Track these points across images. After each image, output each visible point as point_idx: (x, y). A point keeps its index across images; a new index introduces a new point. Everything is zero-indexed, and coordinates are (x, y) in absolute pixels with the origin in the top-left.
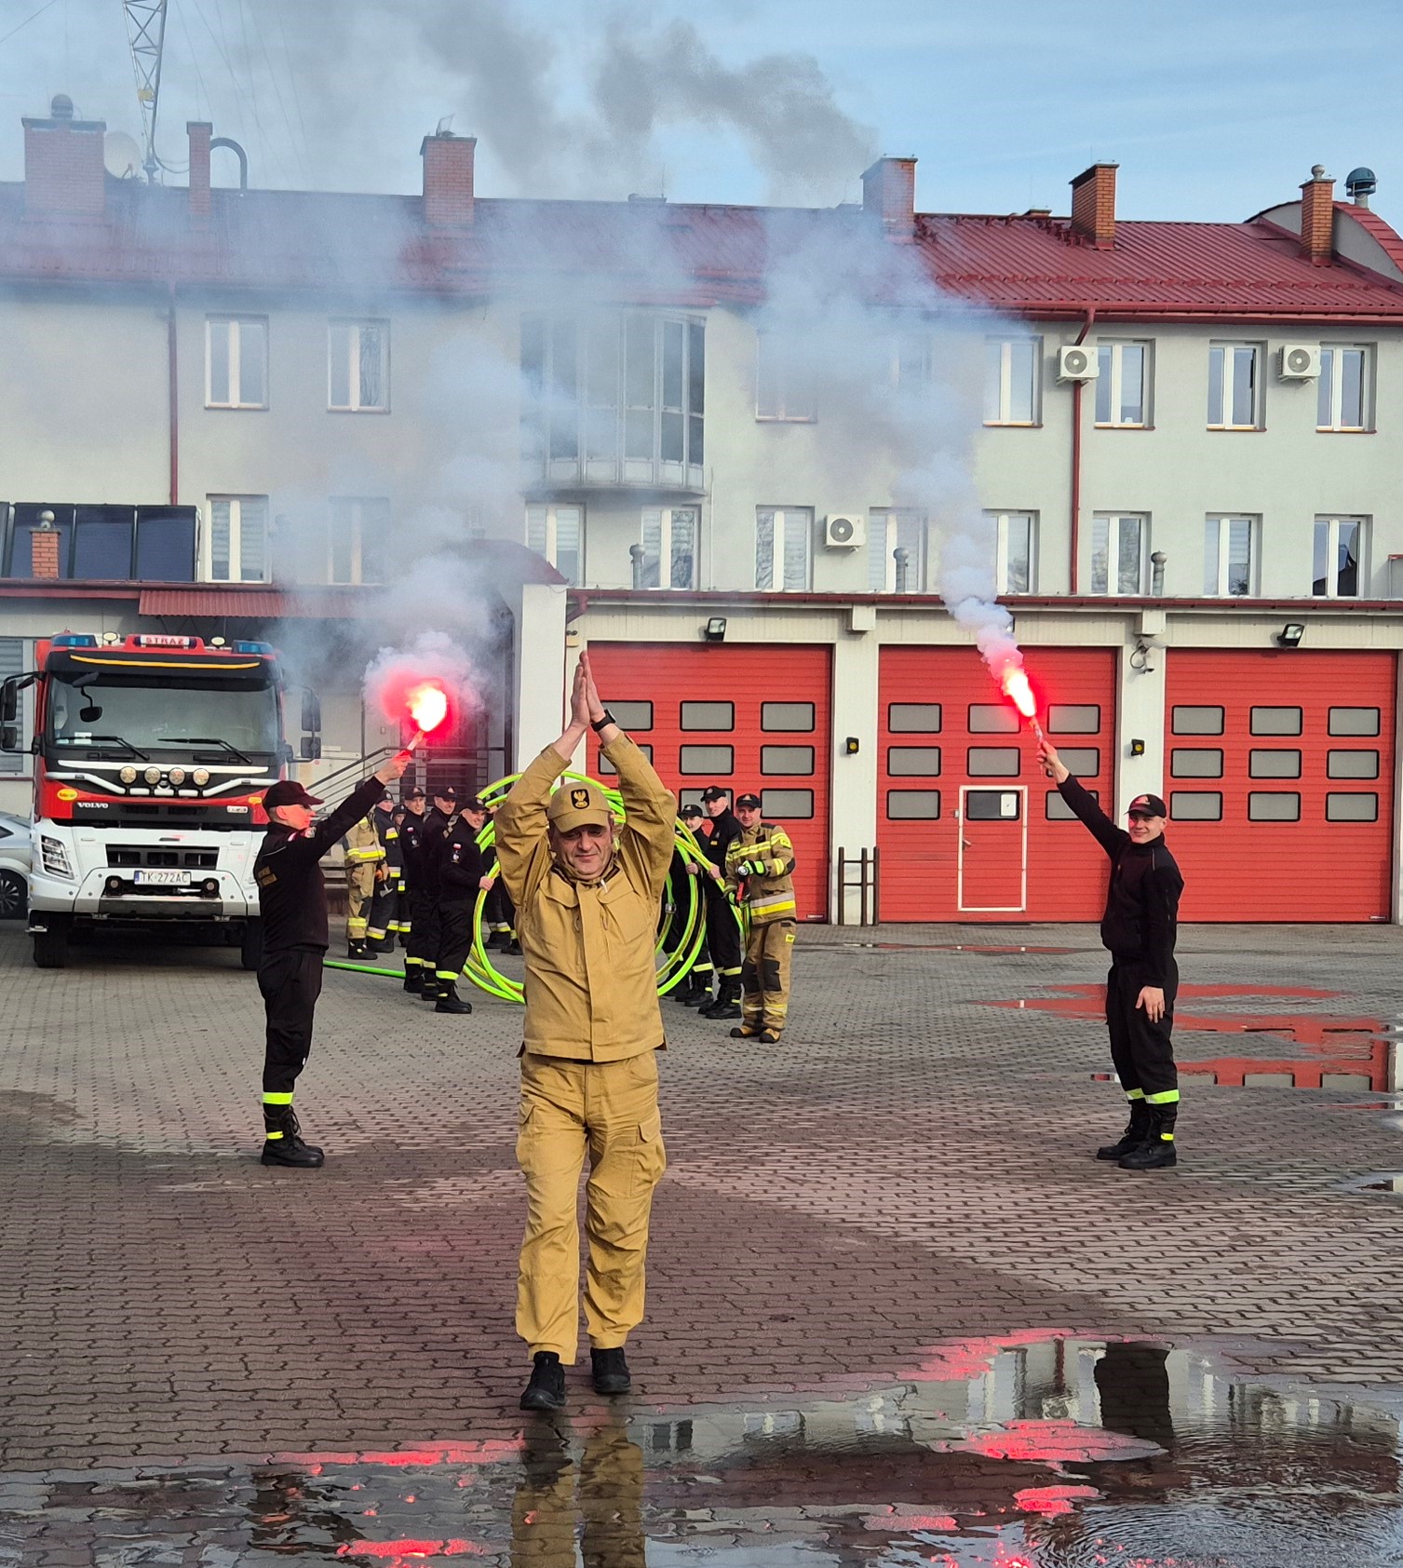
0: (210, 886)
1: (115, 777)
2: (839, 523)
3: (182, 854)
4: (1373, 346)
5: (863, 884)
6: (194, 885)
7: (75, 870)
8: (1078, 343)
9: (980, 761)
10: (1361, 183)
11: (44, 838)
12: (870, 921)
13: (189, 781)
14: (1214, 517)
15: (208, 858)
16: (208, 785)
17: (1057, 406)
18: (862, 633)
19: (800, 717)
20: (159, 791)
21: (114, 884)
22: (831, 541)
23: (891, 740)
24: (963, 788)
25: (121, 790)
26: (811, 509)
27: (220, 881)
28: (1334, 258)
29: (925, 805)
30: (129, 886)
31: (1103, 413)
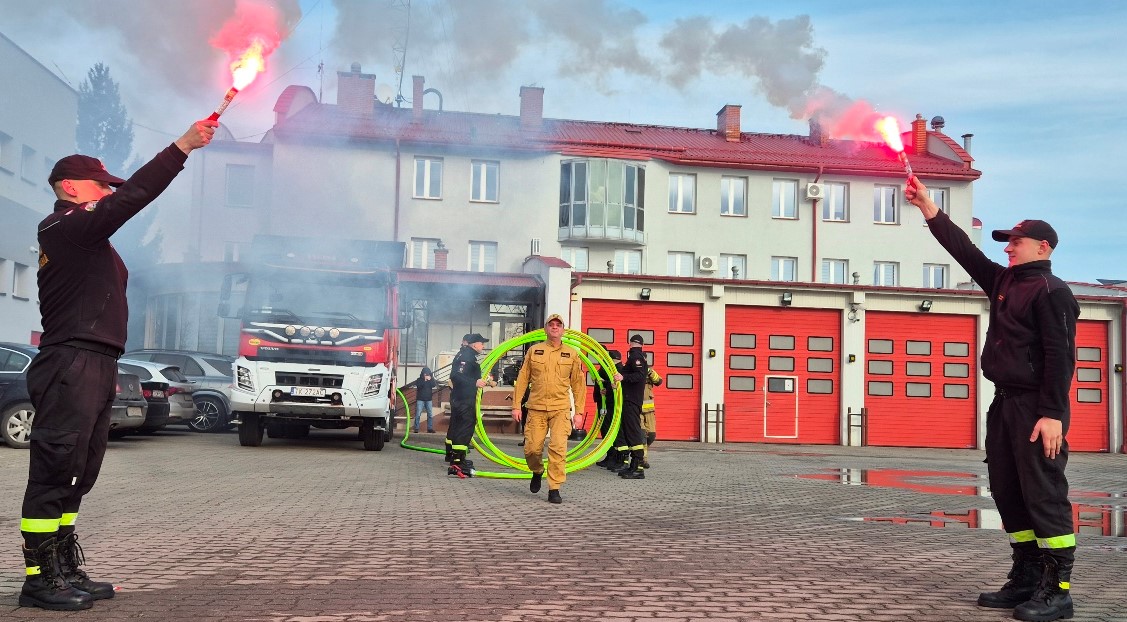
0: (336, 398)
1: (282, 332)
2: (706, 259)
3: (321, 379)
4: (948, 189)
5: (717, 422)
6: (327, 397)
7: (256, 387)
8: (816, 182)
9: (775, 364)
10: (938, 123)
11: (239, 367)
12: (721, 441)
13: (327, 336)
14: (877, 263)
15: (338, 381)
16: (338, 339)
17: (805, 211)
18: (718, 298)
19: (686, 339)
20: (309, 341)
21: (278, 395)
22: (702, 267)
23: (731, 352)
24: (767, 376)
25: (286, 340)
26: (693, 253)
27: (343, 394)
28: (927, 154)
29: (748, 384)
30: (287, 397)
31: (826, 214)
